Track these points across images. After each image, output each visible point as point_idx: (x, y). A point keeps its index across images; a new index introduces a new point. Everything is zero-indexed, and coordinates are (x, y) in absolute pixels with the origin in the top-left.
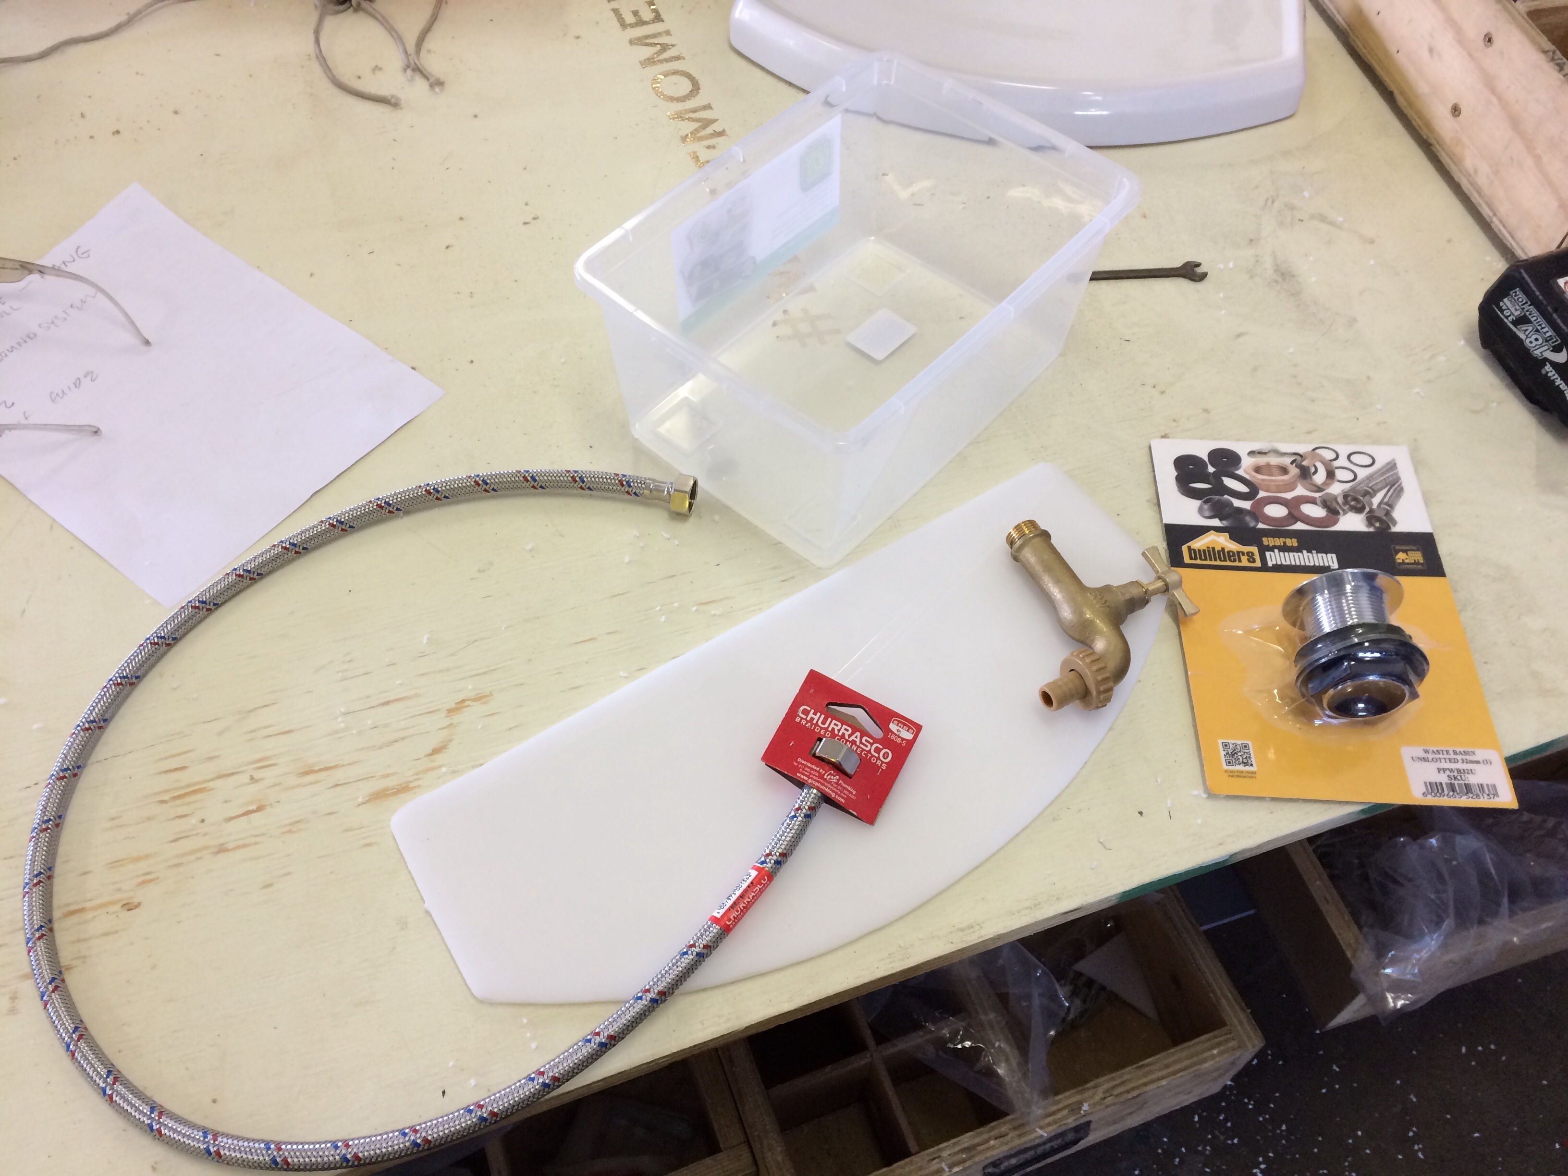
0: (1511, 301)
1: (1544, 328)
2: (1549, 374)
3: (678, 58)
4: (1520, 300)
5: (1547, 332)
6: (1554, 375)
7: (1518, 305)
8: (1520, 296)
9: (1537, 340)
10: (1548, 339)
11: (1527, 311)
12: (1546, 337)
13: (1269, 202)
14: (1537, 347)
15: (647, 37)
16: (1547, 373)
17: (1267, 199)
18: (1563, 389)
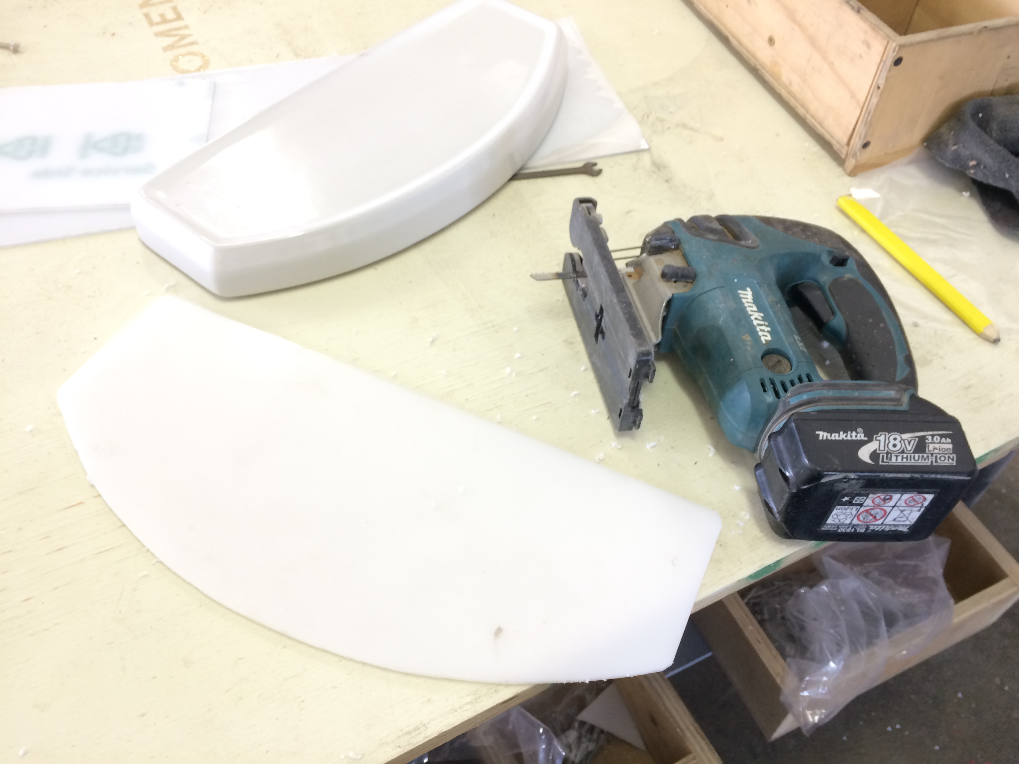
18: (833, 435)
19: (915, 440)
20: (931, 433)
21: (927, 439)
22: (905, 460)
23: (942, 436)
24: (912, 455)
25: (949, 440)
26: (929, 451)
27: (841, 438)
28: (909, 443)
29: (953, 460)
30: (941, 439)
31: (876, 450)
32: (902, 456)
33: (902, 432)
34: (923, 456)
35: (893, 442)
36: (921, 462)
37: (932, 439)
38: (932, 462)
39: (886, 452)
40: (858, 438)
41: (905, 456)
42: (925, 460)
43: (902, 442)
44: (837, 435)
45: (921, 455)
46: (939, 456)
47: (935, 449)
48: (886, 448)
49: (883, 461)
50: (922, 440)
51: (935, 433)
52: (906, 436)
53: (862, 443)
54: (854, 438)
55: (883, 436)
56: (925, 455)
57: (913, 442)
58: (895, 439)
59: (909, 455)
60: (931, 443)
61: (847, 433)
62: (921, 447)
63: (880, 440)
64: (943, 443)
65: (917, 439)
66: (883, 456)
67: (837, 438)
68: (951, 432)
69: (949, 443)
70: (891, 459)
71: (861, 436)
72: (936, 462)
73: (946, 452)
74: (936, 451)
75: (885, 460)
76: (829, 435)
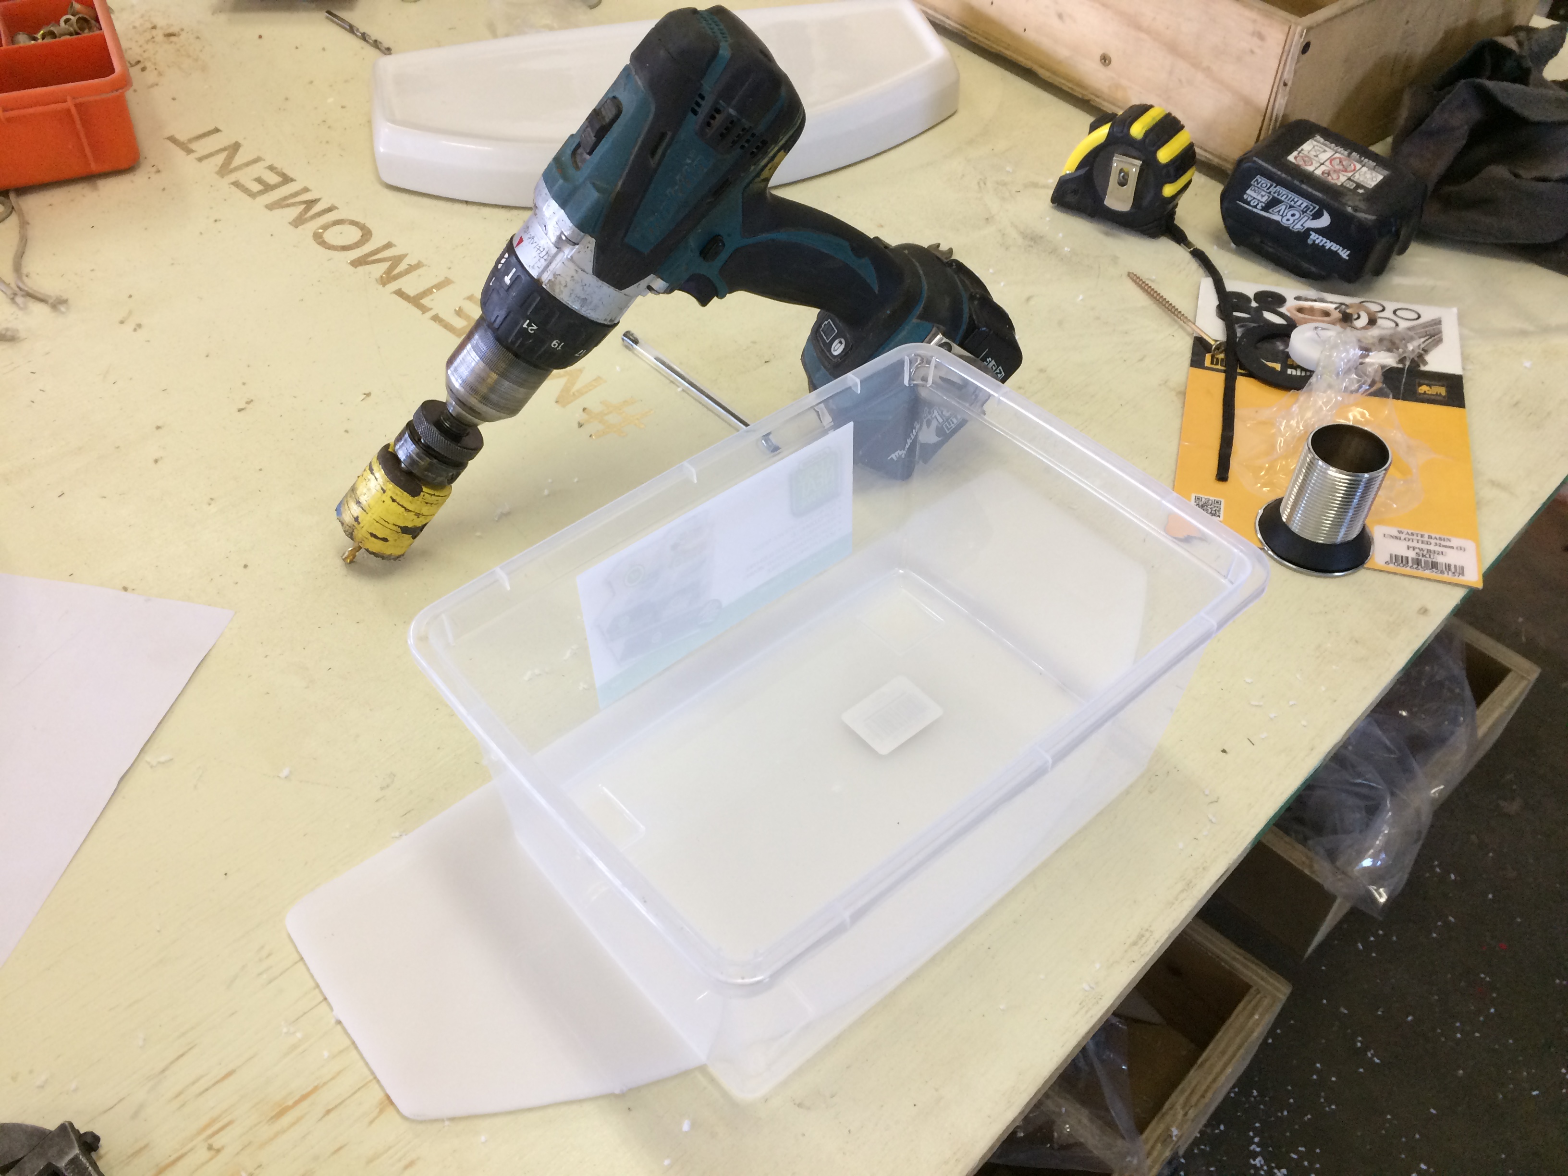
0: (1255, 190)
1: (1297, 201)
2: (1317, 242)
3: (330, 210)
4: (1264, 185)
5: (1302, 203)
6: (1322, 241)
7: (1263, 190)
8: (1263, 182)
9: (1293, 215)
10: (1305, 210)
11: (1275, 193)
12: (1302, 209)
13: (982, 184)
14: (1296, 221)
15: (286, 198)
16: (1314, 241)
17: (979, 183)
18: (1335, 250)
19: (1273, 211)
20: (1255, 210)
21: (1262, 206)
22: (1296, 200)
23: (1248, 203)
24: (1286, 200)
25: (1245, 197)
26: (1269, 197)
27: (1332, 243)
28: (1279, 211)
29: (1257, 180)
30: (1251, 200)
31: (1312, 219)
32: (1295, 203)
33: (1277, 222)
34: (1278, 195)
35: (1292, 219)
36: (1284, 191)
37: (1258, 204)
38: (1275, 187)
39: (1305, 214)
40: (1317, 236)
41: (1292, 203)
42: (1279, 192)
43: (1285, 214)
44: (1333, 248)
45: (1279, 197)
46: (1265, 189)
47: (1263, 196)
48: (1302, 216)
49: (1314, 208)
50: (1267, 207)
51: (1250, 208)
52: (1277, 218)
53: (1318, 231)
54: (1321, 238)
55: (1295, 227)
56: (1276, 195)
57: (1275, 211)
58: (1288, 220)
59: (1289, 202)
60: (1261, 202)
61: (1323, 245)
62: (1273, 203)
63: (1302, 225)
64: (1251, 197)
65: (1270, 211)
66: (1311, 211)
67: (1335, 245)
68: (1238, 202)
69: (1247, 194)
70: (1307, 206)
71: (1313, 236)
72: (1271, 186)
73: (1256, 189)
74: (1263, 193)
75: (1312, 208)
76: (1339, 251)
